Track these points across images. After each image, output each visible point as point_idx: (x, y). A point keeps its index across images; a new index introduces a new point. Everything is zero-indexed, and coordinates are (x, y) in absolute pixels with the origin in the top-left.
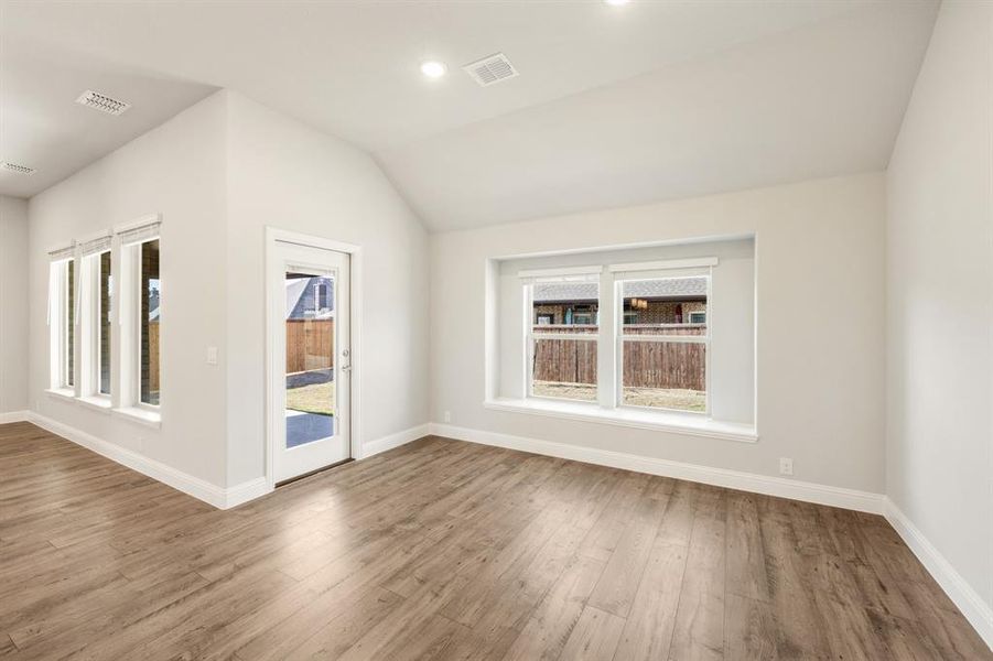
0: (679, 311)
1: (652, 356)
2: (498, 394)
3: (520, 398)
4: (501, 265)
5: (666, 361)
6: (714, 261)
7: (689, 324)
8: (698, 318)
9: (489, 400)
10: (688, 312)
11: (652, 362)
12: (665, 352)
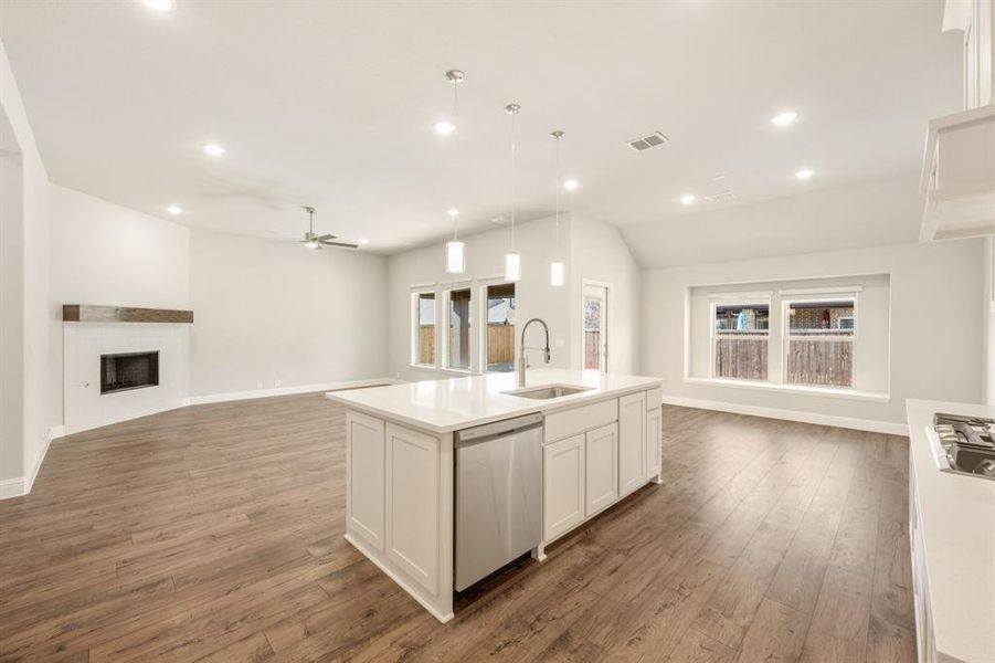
0: (826, 316)
1: (798, 358)
2: (691, 375)
3: (708, 377)
4: (692, 290)
5: (813, 363)
6: (860, 289)
7: (839, 330)
8: (847, 324)
9: (686, 378)
10: (837, 318)
11: (799, 364)
12: (812, 355)
